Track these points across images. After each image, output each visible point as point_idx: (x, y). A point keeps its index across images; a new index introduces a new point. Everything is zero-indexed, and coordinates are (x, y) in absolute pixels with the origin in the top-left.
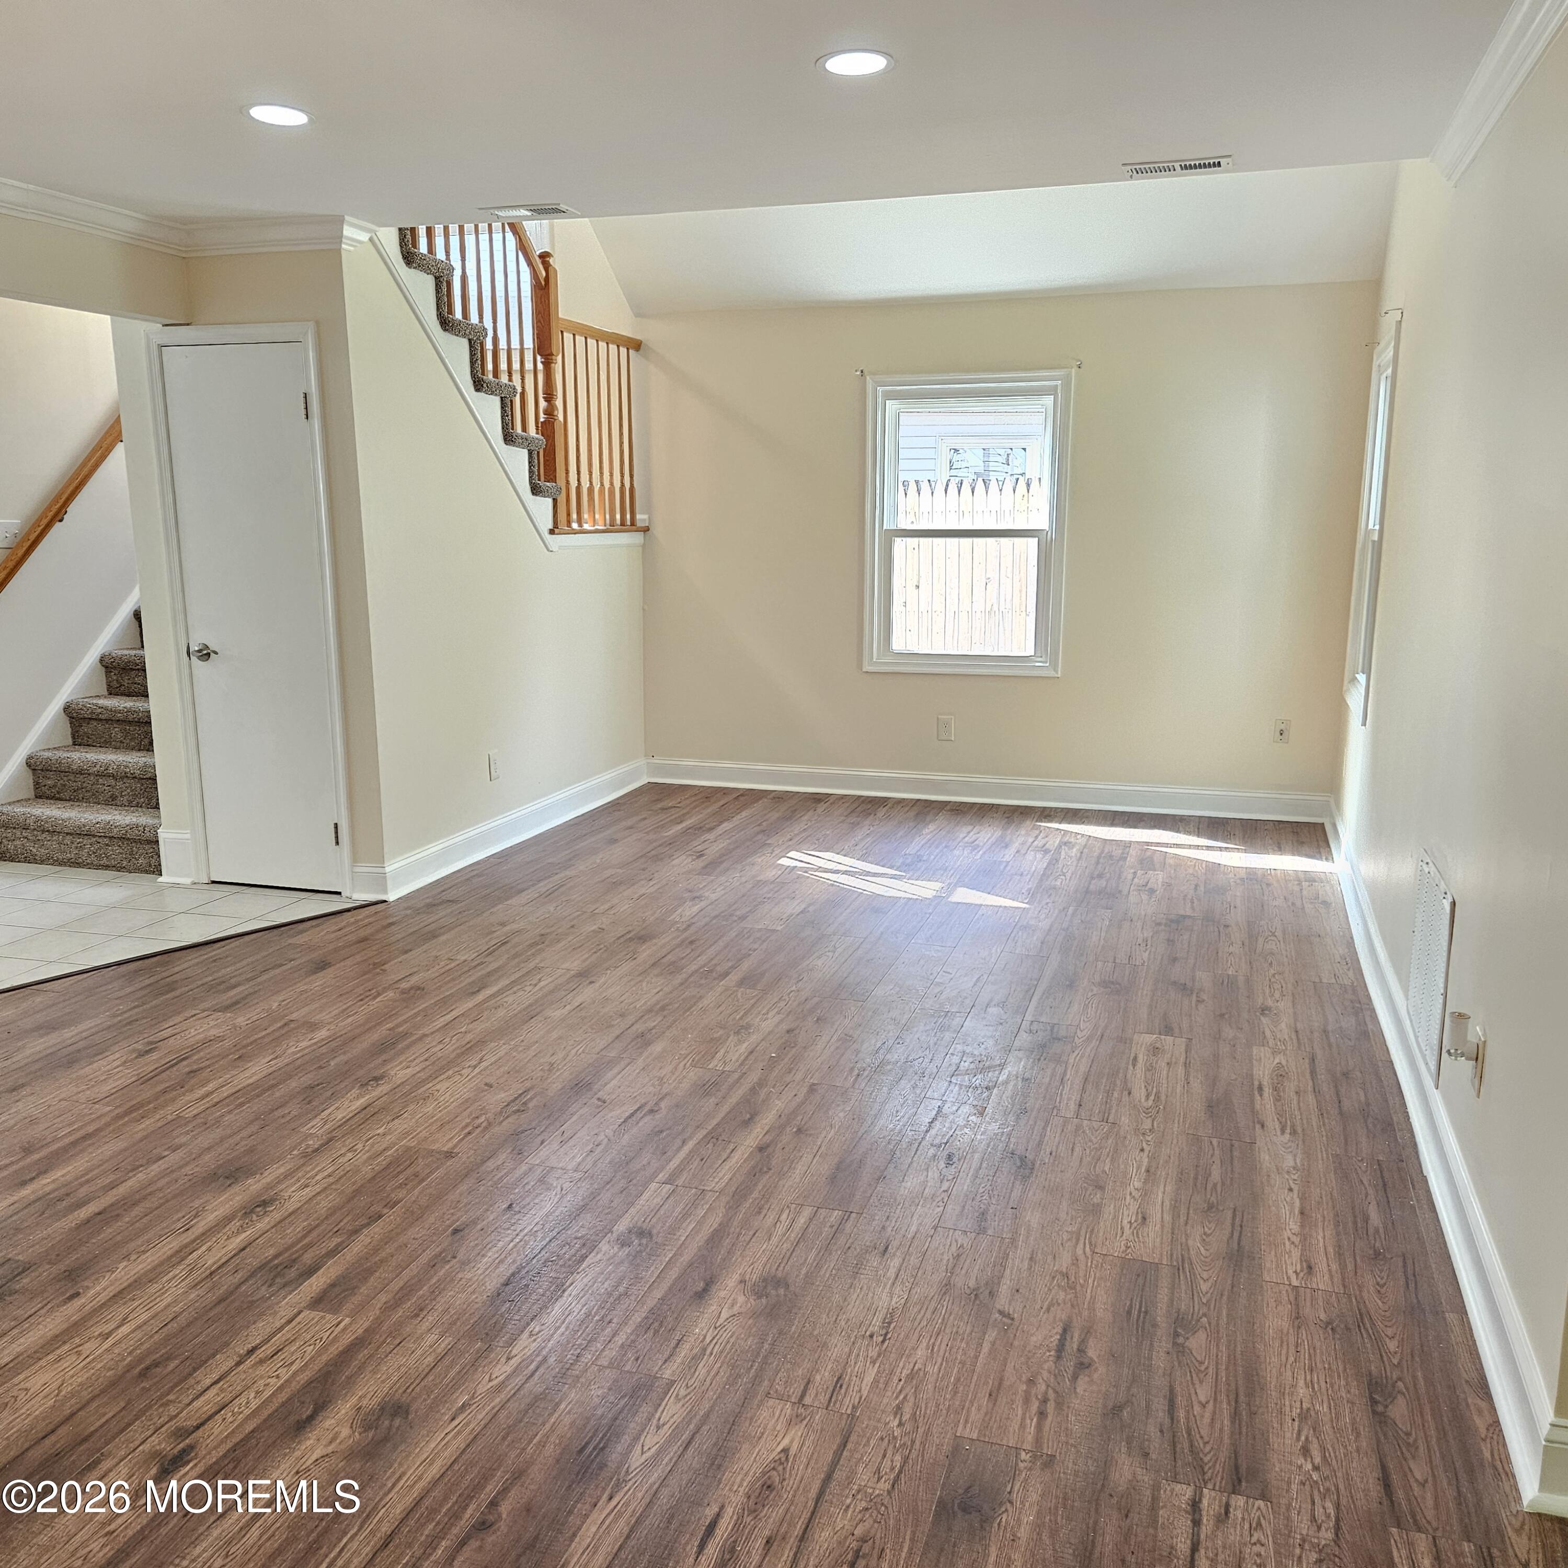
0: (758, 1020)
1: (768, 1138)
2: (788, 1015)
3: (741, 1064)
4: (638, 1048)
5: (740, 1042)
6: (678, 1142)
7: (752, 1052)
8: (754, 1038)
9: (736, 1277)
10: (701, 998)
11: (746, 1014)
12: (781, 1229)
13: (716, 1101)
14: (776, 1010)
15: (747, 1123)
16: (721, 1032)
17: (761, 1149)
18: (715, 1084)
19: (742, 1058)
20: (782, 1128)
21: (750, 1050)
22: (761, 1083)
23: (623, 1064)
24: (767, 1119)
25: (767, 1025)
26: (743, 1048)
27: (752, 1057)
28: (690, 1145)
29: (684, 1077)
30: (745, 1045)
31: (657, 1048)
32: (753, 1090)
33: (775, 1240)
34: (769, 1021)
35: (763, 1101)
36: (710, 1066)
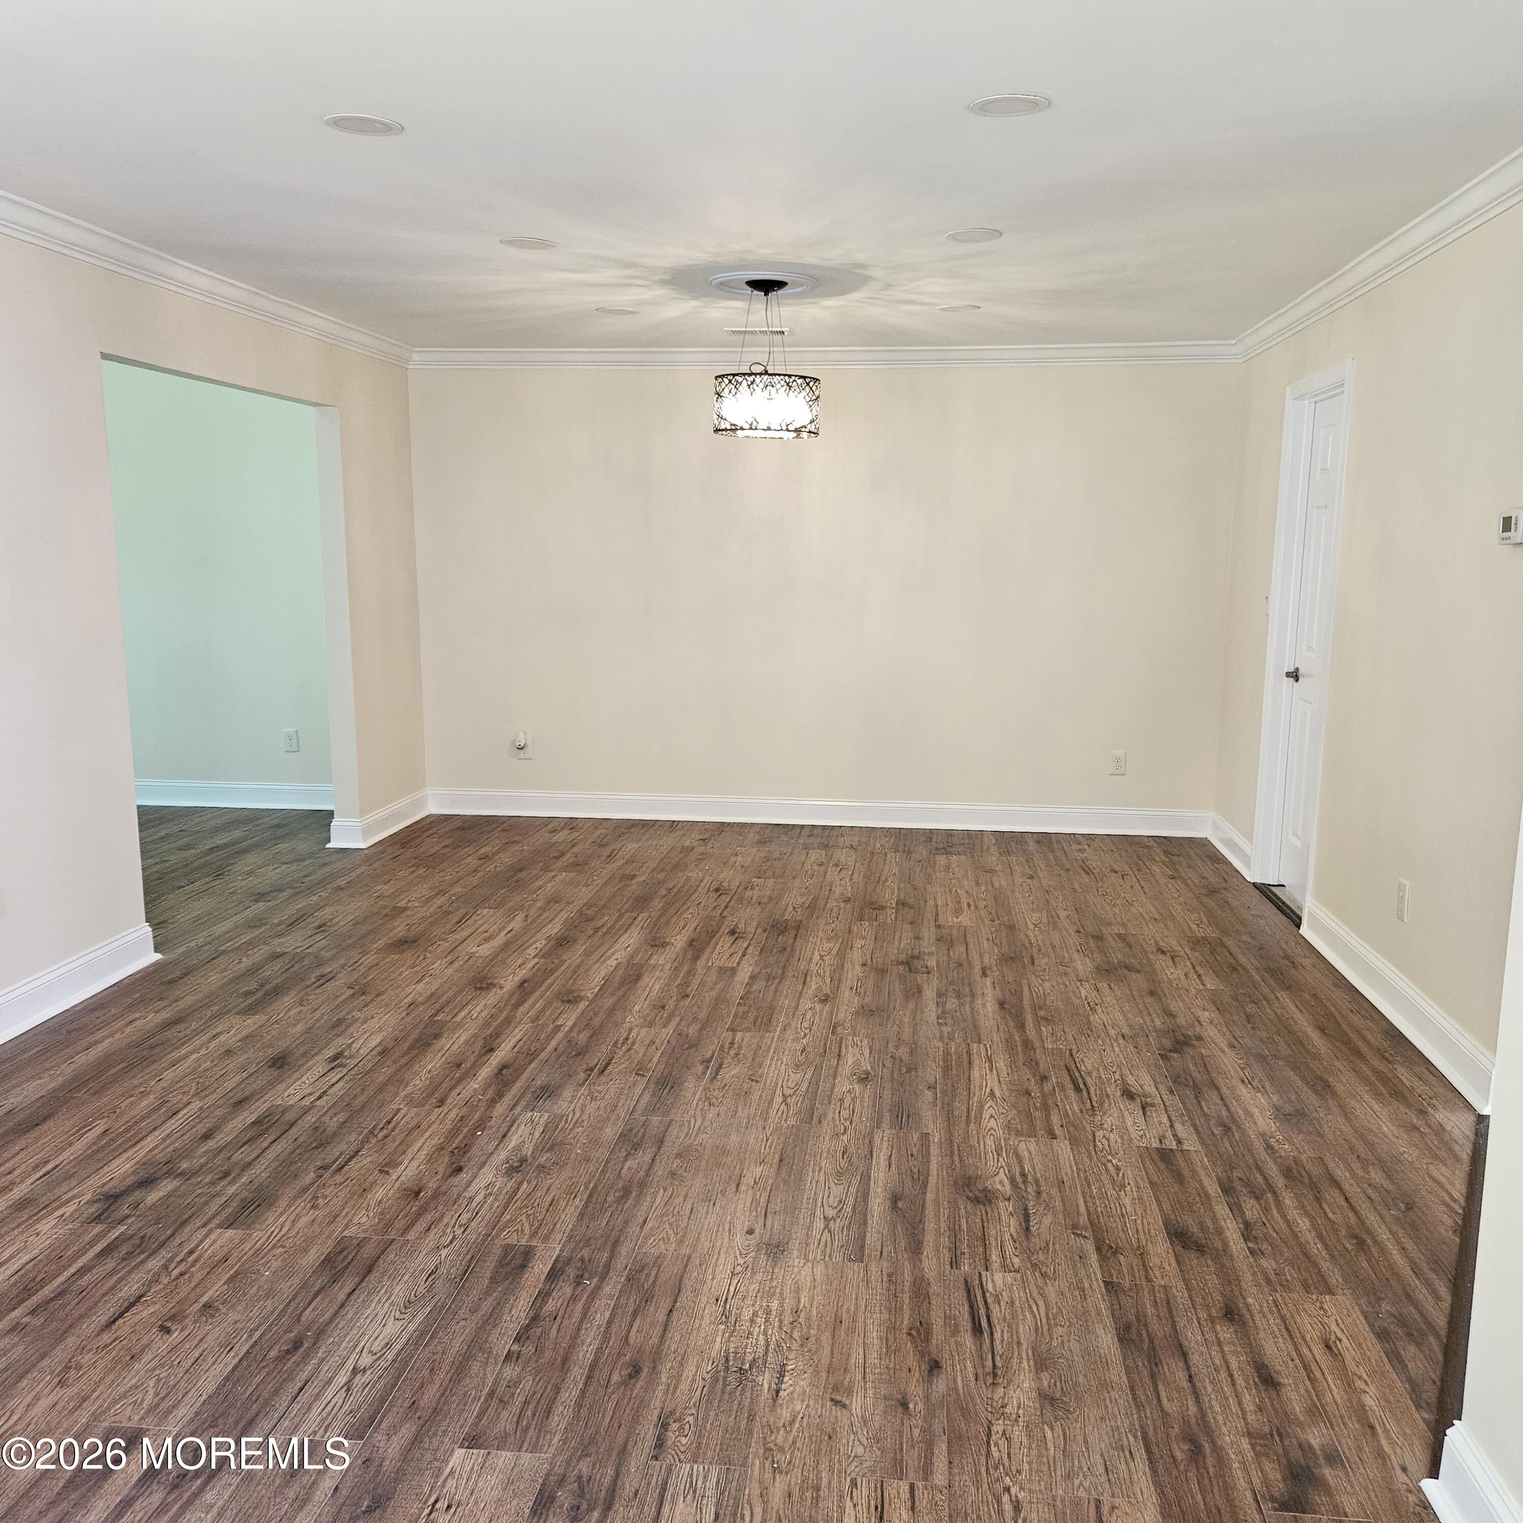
0: (498, 1184)
1: (485, 1058)
2: (459, 1195)
3: (514, 1122)
4: (631, 1130)
5: (518, 1148)
6: (560, 1050)
7: (504, 1136)
8: (502, 1155)
9: (505, 990)
10: (581, 1217)
11: (516, 1192)
12: (478, 1009)
13: (535, 1082)
14: (474, 1204)
15: (503, 1067)
16: (542, 1160)
17: (492, 1050)
18: (538, 1098)
19: (514, 1128)
20: (473, 1066)
21: (507, 1139)
22: (493, 1102)
23: (639, 1111)
24: (485, 1072)
25: (487, 1175)
26: (513, 1141)
27: (503, 1129)
28: (550, 1048)
29: (571, 1102)
30: (512, 1144)
31: (610, 1132)
32: (500, 1095)
33: (483, 1004)
34: (483, 1185)
35: (490, 1086)
36: (547, 1115)
